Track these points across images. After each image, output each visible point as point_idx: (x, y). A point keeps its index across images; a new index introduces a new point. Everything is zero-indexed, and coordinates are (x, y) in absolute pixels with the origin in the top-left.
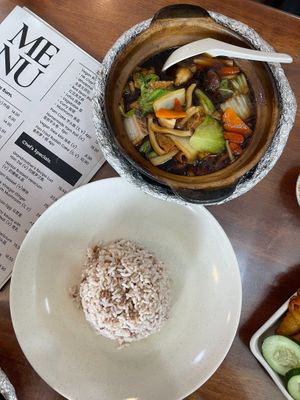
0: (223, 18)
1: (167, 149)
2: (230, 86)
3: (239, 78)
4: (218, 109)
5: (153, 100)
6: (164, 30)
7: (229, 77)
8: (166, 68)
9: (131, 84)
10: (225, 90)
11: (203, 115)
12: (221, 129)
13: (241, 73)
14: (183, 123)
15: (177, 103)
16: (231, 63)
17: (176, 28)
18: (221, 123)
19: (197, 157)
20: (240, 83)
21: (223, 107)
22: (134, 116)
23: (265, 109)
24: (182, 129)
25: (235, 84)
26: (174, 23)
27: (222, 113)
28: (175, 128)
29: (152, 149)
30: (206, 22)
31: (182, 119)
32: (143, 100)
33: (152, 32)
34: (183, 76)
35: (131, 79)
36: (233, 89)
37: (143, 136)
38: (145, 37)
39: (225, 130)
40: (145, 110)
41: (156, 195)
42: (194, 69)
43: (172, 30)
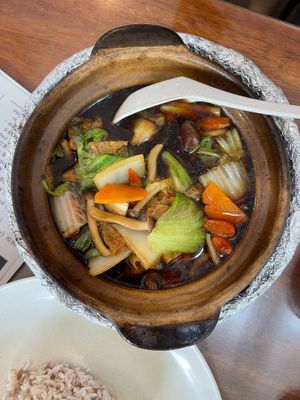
0: (205, 45)
1: (114, 248)
2: (215, 146)
3: (229, 134)
4: (196, 183)
5: (95, 170)
6: (112, 64)
7: (214, 133)
8: (117, 119)
9: (64, 144)
10: (208, 153)
11: (173, 192)
12: (200, 214)
13: (232, 127)
14: (137, 209)
15: (132, 175)
16: (218, 113)
17: (132, 62)
18: (200, 205)
19: (162, 260)
20: (231, 143)
21: (204, 180)
22: (68, 193)
23: (268, 186)
24: (137, 218)
25: (223, 145)
26: (127, 54)
27: (203, 189)
28: (128, 216)
29: (93, 246)
30: (177, 53)
31: (136, 203)
32: (81, 169)
33: (93, 68)
34: (143, 133)
35: (65, 135)
36: (221, 152)
37: (78, 225)
38: (82, 76)
39: (206, 216)
40: (85, 183)
41: (95, 321)
42: (161, 120)
43: (127, 63)
